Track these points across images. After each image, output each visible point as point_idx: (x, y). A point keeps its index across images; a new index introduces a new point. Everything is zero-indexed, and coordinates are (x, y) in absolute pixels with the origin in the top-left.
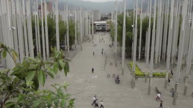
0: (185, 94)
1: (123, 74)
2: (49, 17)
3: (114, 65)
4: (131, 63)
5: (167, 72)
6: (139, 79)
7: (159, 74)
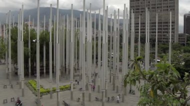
0: (90, 101)
1: (23, 95)
3: (9, 87)
6: (43, 96)
7: (63, 87)
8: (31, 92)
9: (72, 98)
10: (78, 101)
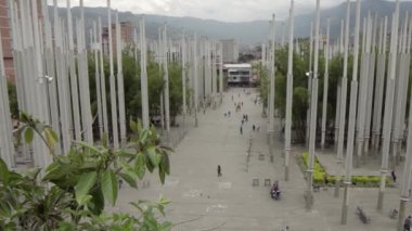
1: (286, 179)
2: (125, 55)
3: (267, 159)
4: (304, 155)
5: (382, 174)
6: (321, 189)
7: (366, 178)
8: (302, 176)
9: (379, 207)
10: (392, 217)
